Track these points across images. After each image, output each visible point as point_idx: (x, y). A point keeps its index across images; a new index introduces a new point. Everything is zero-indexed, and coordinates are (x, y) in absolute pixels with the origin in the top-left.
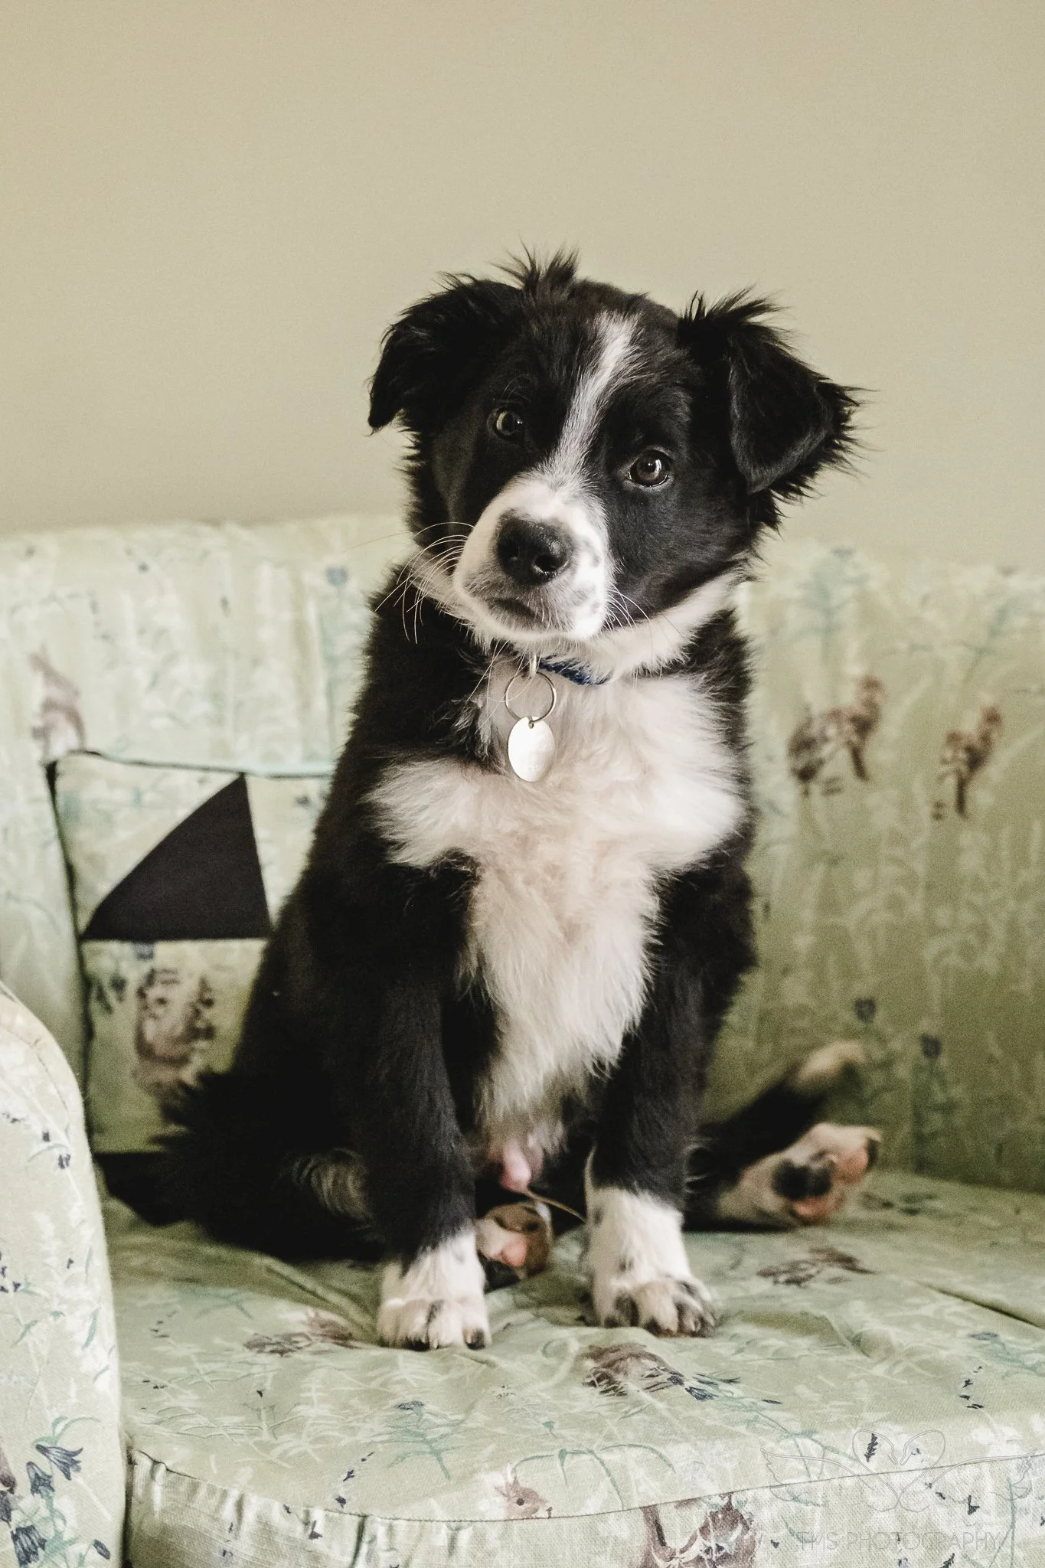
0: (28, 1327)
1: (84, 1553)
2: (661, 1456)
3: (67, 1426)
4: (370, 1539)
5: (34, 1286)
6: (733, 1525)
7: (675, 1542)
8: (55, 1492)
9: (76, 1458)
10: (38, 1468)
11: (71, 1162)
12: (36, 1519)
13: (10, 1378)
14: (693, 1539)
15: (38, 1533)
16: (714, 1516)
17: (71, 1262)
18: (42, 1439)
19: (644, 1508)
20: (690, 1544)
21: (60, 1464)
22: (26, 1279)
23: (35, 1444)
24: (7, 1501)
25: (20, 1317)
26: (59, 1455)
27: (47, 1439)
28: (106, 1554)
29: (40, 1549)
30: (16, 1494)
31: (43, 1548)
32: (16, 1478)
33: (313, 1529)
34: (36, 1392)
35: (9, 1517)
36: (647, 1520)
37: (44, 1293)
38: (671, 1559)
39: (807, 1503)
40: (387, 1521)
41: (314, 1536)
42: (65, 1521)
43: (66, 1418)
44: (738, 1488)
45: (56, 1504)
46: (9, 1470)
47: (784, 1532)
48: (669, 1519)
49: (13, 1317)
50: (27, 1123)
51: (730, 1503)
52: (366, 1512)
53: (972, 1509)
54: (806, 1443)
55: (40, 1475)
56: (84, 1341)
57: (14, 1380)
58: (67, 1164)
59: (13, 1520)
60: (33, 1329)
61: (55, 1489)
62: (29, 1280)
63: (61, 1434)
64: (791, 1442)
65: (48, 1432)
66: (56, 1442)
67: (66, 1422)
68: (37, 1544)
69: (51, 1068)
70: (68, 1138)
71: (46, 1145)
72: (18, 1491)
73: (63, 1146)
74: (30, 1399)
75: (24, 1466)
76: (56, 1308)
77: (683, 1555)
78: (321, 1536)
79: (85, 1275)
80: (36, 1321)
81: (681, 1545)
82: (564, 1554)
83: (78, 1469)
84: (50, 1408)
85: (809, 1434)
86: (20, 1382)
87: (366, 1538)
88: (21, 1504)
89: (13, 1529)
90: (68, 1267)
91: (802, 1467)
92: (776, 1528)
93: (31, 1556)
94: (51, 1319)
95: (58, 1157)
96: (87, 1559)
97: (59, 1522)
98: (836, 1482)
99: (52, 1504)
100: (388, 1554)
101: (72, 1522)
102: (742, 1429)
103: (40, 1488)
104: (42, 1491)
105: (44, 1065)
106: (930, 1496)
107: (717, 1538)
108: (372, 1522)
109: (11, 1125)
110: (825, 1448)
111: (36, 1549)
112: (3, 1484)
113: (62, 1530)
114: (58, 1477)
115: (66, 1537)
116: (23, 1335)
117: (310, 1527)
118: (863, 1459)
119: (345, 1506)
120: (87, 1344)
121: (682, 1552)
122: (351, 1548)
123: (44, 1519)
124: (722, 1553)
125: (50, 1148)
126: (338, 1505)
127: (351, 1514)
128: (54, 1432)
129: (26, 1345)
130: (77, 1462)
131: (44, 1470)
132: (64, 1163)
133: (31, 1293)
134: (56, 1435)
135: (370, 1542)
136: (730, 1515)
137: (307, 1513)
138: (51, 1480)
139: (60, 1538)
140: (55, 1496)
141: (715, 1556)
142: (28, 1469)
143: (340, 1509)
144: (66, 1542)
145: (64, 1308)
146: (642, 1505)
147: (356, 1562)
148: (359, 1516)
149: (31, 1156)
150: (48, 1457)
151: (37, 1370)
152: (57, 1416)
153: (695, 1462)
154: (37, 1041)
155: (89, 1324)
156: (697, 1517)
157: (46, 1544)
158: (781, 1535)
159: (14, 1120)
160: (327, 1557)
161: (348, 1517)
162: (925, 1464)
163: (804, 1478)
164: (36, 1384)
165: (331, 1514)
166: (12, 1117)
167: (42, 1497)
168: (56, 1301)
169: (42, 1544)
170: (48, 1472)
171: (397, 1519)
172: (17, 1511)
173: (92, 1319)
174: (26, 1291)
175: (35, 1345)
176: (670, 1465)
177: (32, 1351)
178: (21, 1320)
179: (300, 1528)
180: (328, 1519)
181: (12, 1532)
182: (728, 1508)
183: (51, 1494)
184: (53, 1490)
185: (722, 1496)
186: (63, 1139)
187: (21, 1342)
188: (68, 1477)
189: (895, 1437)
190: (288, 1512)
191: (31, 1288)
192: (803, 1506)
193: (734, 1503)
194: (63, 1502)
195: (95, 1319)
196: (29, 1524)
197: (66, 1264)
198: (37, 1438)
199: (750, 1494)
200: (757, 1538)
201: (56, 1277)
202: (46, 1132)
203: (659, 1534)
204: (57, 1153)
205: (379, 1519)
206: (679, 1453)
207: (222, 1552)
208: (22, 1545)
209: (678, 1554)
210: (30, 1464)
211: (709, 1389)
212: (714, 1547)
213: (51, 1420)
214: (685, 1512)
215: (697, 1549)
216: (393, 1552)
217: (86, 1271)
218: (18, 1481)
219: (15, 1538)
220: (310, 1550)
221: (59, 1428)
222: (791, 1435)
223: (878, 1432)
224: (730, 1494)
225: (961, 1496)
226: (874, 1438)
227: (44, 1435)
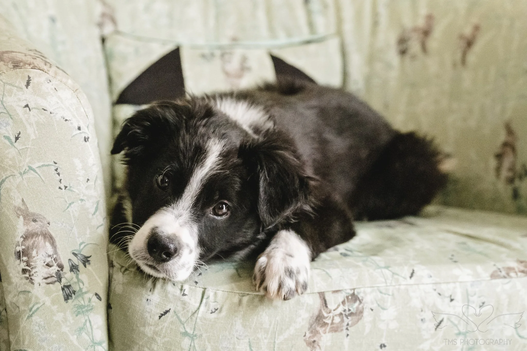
0: (70, 204)
1: (91, 298)
2: (327, 273)
3: (85, 246)
4: (207, 297)
5: (73, 188)
6: (355, 301)
7: (331, 306)
8: (80, 272)
9: (89, 259)
10: (73, 262)
11: (89, 140)
12: (71, 283)
13: (62, 224)
14: (339, 306)
15: (72, 288)
16: (347, 297)
17: (88, 180)
18: (75, 250)
19: (319, 293)
20: (338, 308)
21: (82, 261)
22: (69, 185)
23: (72, 252)
24: (60, 274)
25: (67, 200)
26: (82, 257)
27: (77, 250)
28: (100, 299)
29: (73, 295)
30: (64, 271)
31: (74, 294)
32: (64, 265)
33: (184, 292)
34: (73, 231)
35: (61, 280)
36: (320, 297)
37: (77, 191)
38: (330, 313)
39: (385, 294)
40: (214, 291)
41: (184, 295)
42: (83, 285)
43: (85, 243)
44: (358, 287)
45: (80, 277)
46: (61, 261)
47: (375, 305)
48: (329, 298)
49: (64, 200)
50: (71, 122)
51: (354, 293)
52: (205, 287)
53: (452, 300)
54: (386, 271)
55: (74, 264)
56: (93, 213)
57: (64, 225)
58: (88, 141)
59: (62, 282)
60: (72, 205)
61: (80, 271)
62: (71, 185)
63: (82, 249)
64: (379, 270)
65: (77, 248)
66: (81, 252)
67: (85, 244)
68: (72, 293)
69: (82, 101)
70: (88, 130)
71: (79, 132)
72: (65, 270)
73: (86, 133)
74: (70, 233)
75: (67, 261)
76: (81, 198)
77: (335, 312)
78: (187, 295)
79: (94, 186)
80: (73, 203)
81: (334, 308)
82: (286, 308)
83: (89, 264)
84: (79, 238)
85: (387, 267)
86: (67, 226)
87: (205, 297)
88: (66, 276)
89: (62, 286)
90: (87, 182)
91: (384, 280)
92: (372, 303)
93: (69, 297)
94: (80, 202)
95: (84, 137)
96: (92, 300)
97: (81, 285)
98: (397, 287)
99: (78, 277)
100: (214, 304)
101: (86, 284)
102: (360, 264)
103: (74, 270)
104: (75, 271)
105: (79, 99)
106: (435, 294)
107: (348, 306)
108: (208, 291)
109: (65, 122)
110: (393, 273)
111: (71, 294)
112: (59, 267)
113: (82, 288)
114: (81, 266)
115: (84, 290)
116: (68, 208)
117: (183, 291)
118: (408, 278)
119: (197, 284)
120: (94, 214)
121: (334, 310)
122: (199, 300)
123: (75, 283)
124: (350, 312)
125: (80, 133)
126: (195, 284)
127: (200, 287)
128: (80, 248)
129: (69, 211)
130: (89, 261)
131: (76, 263)
132: (87, 140)
133: (71, 191)
134: (81, 249)
135: (207, 298)
136: (354, 297)
137: (182, 286)
138: (78, 267)
139: (81, 291)
140: (80, 274)
141: (347, 313)
142: (69, 262)
143: (196, 285)
144: (84, 292)
145: (85, 198)
146: (318, 292)
147: (201, 306)
148: (203, 288)
149: (73, 135)
150: (77, 258)
151: (74, 222)
152: (81, 241)
153: (341, 276)
154: (76, 90)
155: (95, 206)
156: (341, 297)
157: (76, 293)
158: (374, 306)
159: (66, 120)
160: (189, 303)
161: (198, 288)
162: (433, 282)
163: (384, 285)
164: (73, 228)
165: (191, 287)
166: (65, 118)
167: (74, 274)
168: (82, 195)
169: (74, 292)
170: (77, 264)
171: (218, 290)
172: (64, 278)
173: (97, 204)
174: (69, 190)
175: (73, 212)
176: (330, 277)
177: (72, 214)
178: (67, 201)
179: (179, 292)
180: (190, 289)
181: (62, 287)
182: (353, 294)
183: (78, 273)
184: (79, 271)
185: (351, 290)
186: (86, 130)
187: (67, 210)
188: (85, 266)
189: (422, 271)
190: (174, 285)
191: (72, 189)
192: (384, 295)
193: (356, 293)
194: (83, 276)
195: (98, 204)
196: (69, 284)
197: (87, 180)
198: (73, 249)
199: (362, 290)
200: (365, 307)
201: (82, 185)
202: (79, 126)
203: (325, 303)
204: (83, 135)
205: (211, 290)
206: (335, 273)
207: (147, 299)
208: (66, 292)
209: (332, 311)
210: (70, 260)
211: (349, 253)
212: (347, 310)
213: (79, 243)
214: (336, 295)
215: (340, 310)
216: (216, 303)
217: (95, 184)
218: (65, 266)
219: (63, 289)
220: (182, 300)
221: (82, 246)
222: (379, 267)
223: (416, 269)
224: (354, 289)
225: (447, 294)
226: (413, 271)
227: (76, 249)
